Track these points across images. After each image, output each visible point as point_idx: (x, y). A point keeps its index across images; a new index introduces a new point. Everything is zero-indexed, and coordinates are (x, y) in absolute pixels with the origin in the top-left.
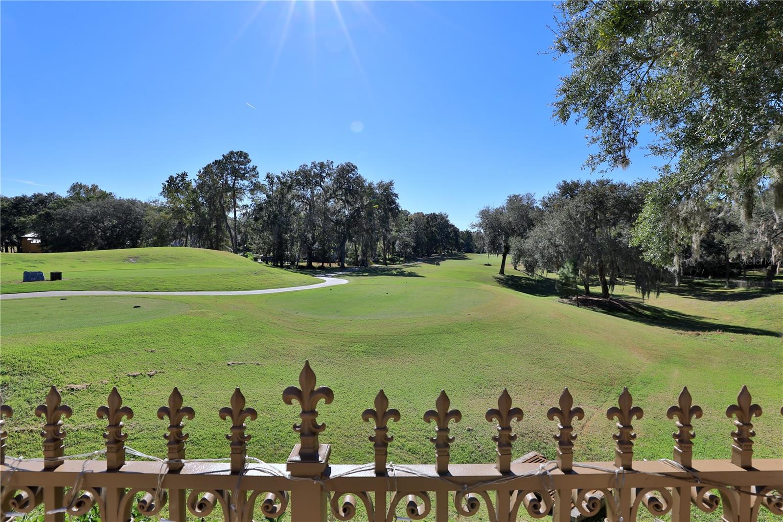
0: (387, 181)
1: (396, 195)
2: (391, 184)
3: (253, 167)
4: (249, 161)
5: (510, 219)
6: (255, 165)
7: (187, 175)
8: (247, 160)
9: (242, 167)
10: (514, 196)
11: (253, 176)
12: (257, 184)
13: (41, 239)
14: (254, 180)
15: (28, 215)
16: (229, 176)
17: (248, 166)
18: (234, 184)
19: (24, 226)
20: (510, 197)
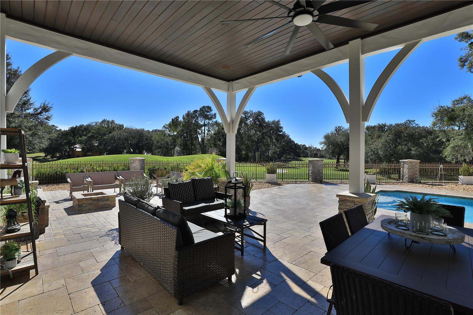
0: (277, 120)
1: (282, 127)
2: (279, 121)
3: (215, 114)
5: (342, 140)
8: (210, 110)
9: (208, 113)
10: (339, 127)
11: (214, 118)
12: (216, 122)
13: (82, 148)
14: (214, 120)
15: (81, 136)
16: (202, 118)
17: (212, 113)
18: (205, 122)
19: (80, 143)
20: (336, 127)
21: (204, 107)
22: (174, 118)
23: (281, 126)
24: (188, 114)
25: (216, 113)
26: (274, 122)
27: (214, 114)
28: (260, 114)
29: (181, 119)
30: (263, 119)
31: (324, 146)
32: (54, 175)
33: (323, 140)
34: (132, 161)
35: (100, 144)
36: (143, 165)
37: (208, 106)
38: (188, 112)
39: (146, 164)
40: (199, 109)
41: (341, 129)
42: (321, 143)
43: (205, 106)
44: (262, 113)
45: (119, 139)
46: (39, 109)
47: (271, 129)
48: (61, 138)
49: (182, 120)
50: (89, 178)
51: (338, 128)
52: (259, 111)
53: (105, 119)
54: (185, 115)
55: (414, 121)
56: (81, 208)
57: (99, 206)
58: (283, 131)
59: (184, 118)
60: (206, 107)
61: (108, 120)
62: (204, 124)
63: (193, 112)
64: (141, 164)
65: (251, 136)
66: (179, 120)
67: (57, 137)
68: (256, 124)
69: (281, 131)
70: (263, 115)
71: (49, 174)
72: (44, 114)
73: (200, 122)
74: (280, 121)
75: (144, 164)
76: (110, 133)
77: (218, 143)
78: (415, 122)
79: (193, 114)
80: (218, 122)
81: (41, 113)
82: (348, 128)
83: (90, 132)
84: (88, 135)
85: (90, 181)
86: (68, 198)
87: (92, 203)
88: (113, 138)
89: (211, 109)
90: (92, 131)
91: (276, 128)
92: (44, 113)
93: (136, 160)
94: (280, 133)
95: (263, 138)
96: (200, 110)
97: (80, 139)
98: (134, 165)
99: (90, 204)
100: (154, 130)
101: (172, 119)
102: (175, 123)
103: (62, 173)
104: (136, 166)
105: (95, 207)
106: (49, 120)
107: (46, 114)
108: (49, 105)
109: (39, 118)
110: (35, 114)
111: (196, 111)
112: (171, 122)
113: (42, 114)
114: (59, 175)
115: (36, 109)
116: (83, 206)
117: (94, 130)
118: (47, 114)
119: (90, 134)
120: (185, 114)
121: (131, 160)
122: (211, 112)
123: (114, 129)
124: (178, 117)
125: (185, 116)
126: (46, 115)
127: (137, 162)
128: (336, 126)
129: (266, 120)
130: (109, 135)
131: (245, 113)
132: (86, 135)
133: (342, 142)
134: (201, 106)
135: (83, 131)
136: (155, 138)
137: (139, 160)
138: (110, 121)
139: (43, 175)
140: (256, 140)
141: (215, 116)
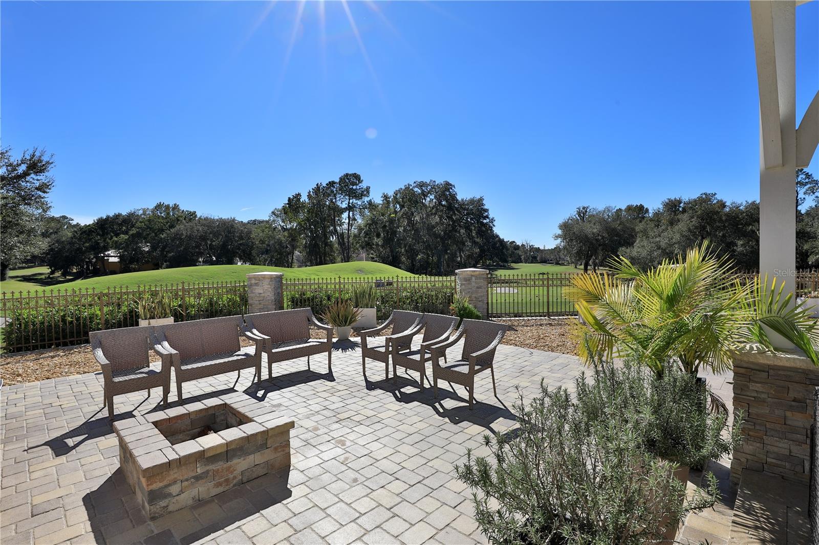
1: (486, 210)
2: (481, 200)
4: (360, 181)
5: (595, 231)
6: (368, 185)
7: (301, 196)
8: (359, 181)
9: (354, 187)
10: (584, 208)
11: (365, 195)
12: (370, 203)
13: (120, 257)
14: (366, 199)
15: (117, 235)
16: (342, 197)
17: (361, 187)
18: (349, 203)
19: (117, 246)
20: (579, 209)
21: (347, 175)
22: (292, 197)
23: (486, 207)
24: (317, 189)
25: (369, 187)
26: (472, 201)
27: (365, 187)
28: (448, 186)
29: (304, 198)
30: (453, 197)
31: (561, 242)
32: (57, 326)
33: (559, 232)
34: (253, 281)
35: (154, 248)
36: (279, 290)
37: (355, 174)
38: (317, 185)
39: (287, 288)
40: (337, 180)
41: (588, 210)
42: (557, 237)
43: (350, 173)
44: (451, 185)
45: (190, 237)
46: (18, 165)
47: (468, 214)
48: (80, 239)
49: (307, 200)
50: (166, 344)
51: (582, 209)
52: (446, 181)
53: (160, 203)
54: (311, 190)
55: (715, 194)
56: (163, 503)
57: (235, 478)
58: (491, 216)
59: (309, 196)
60: (350, 175)
61: (166, 203)
62: (349, 206)
63: (327, 185)
64: (276, 289)
65: (433, 227)
66: (301, 200)
67: (72, 238)
68: (442, 205)
69: (487, 217)
70: (453, 188)
71: (42, 323)
72: (33, 179)
73: (339, 203)
74: (483, 199)
75: (282, 289)
76: (172, 226)
77: (376, 240)
78: (716, 196)
79: (328, 188)
80: (373, 202)
81: (25, 174)
82: (603, 209)
83: (133, 226)
84: (131, 232)
85: (171, 354)
86: (100, 416)
87: (208, 472)
88: (178, 236)
89: (360, 179)
90: (138, 224)
91: (477, 211)
92: (32, 175)
93: (264, 278)
94: (485, 221)
95: (454, 229)
96: (340, 182)
97: (116, 239)
98: (258, 290)
99: (197, 478)
100: (251, 221)
101: (289, 198)
102: (293, 205)
103: (78, 319)
104: (265, 291)
105: (219, 485)
106: (44, 192)
107: (39, 177)
108: (45, 159)
109: (20, 189)
110: (12, 178)
111: (332, 184)
112: (287, 204)
113: (28, 178)
114: (71, 322)
115: (11, 165)
116: (170, 495)
117: (141, 222)
118: (42, 178)
119: (133, 231)
120: (313, 189)
121: (250, 279)
122: (360, 184)
123: (178, 220)
124: (299, 195)
125: (311, 193)
126: (38, 180)
127: (266, 282)
128: (578, 207)
129: (459, 198)
130: (171, 230)
131: (422, 186)
132: (126, 233)
133: (593, 233)
134: (342, 174)
135: (121, 225)
136: (256, 234)
137: (271, 278)
138: (171, 206)
139: (27, 324)
140: (442, 233)
141: (368, 192)
